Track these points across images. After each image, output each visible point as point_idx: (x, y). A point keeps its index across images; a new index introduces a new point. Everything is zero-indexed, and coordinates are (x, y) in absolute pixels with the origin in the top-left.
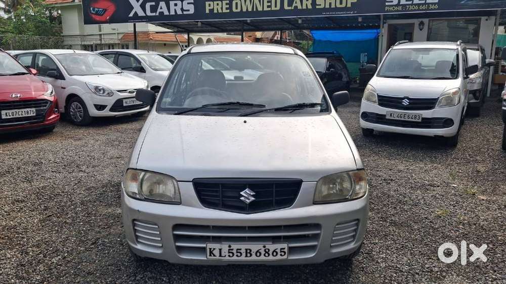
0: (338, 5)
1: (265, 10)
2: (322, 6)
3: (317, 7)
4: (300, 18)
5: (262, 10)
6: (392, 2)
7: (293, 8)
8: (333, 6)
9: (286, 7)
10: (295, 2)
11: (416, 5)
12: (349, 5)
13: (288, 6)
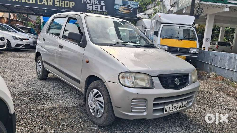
0: (66, 6)
1: (26, 2)
2: (58, 5)
3: (55, 5)
4: (46, 9)
5: (24, 2)
6: (90, 8)
7: (42, 4)
8: (63, 6)
9: (39, 3)
10: (43, 1)
11: (99, 11)
12: (71, 7)
13: (40, 2)
